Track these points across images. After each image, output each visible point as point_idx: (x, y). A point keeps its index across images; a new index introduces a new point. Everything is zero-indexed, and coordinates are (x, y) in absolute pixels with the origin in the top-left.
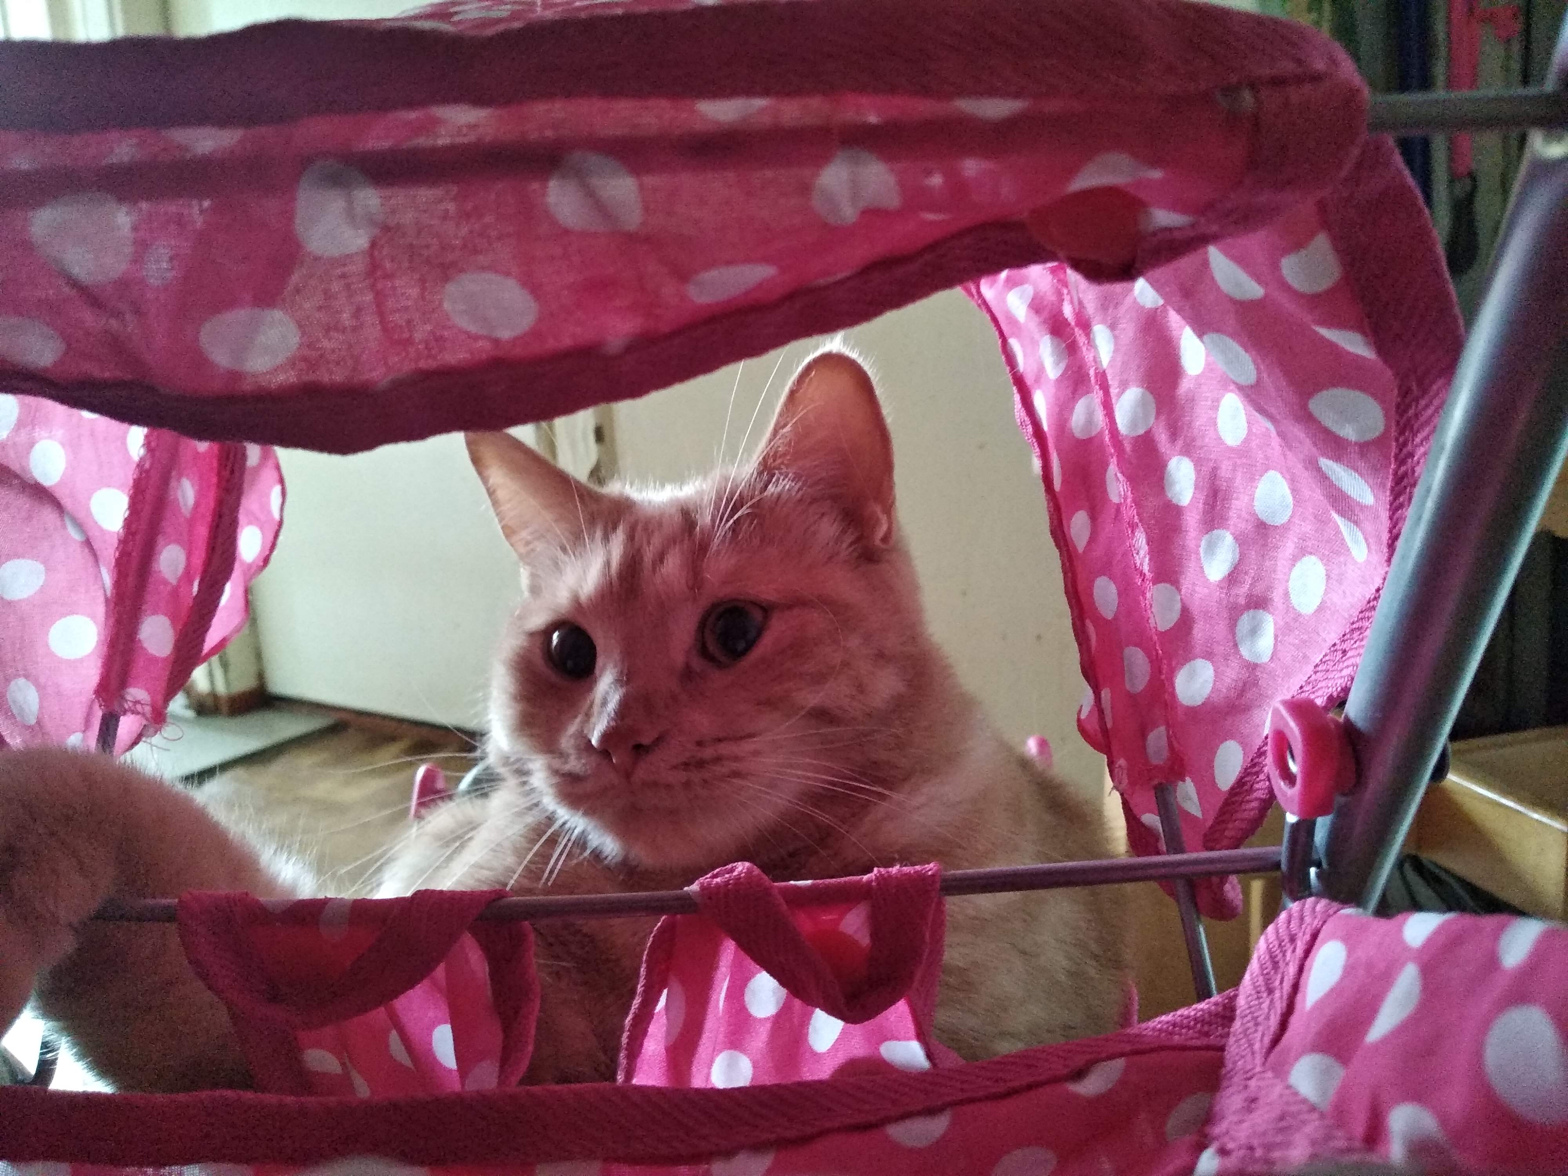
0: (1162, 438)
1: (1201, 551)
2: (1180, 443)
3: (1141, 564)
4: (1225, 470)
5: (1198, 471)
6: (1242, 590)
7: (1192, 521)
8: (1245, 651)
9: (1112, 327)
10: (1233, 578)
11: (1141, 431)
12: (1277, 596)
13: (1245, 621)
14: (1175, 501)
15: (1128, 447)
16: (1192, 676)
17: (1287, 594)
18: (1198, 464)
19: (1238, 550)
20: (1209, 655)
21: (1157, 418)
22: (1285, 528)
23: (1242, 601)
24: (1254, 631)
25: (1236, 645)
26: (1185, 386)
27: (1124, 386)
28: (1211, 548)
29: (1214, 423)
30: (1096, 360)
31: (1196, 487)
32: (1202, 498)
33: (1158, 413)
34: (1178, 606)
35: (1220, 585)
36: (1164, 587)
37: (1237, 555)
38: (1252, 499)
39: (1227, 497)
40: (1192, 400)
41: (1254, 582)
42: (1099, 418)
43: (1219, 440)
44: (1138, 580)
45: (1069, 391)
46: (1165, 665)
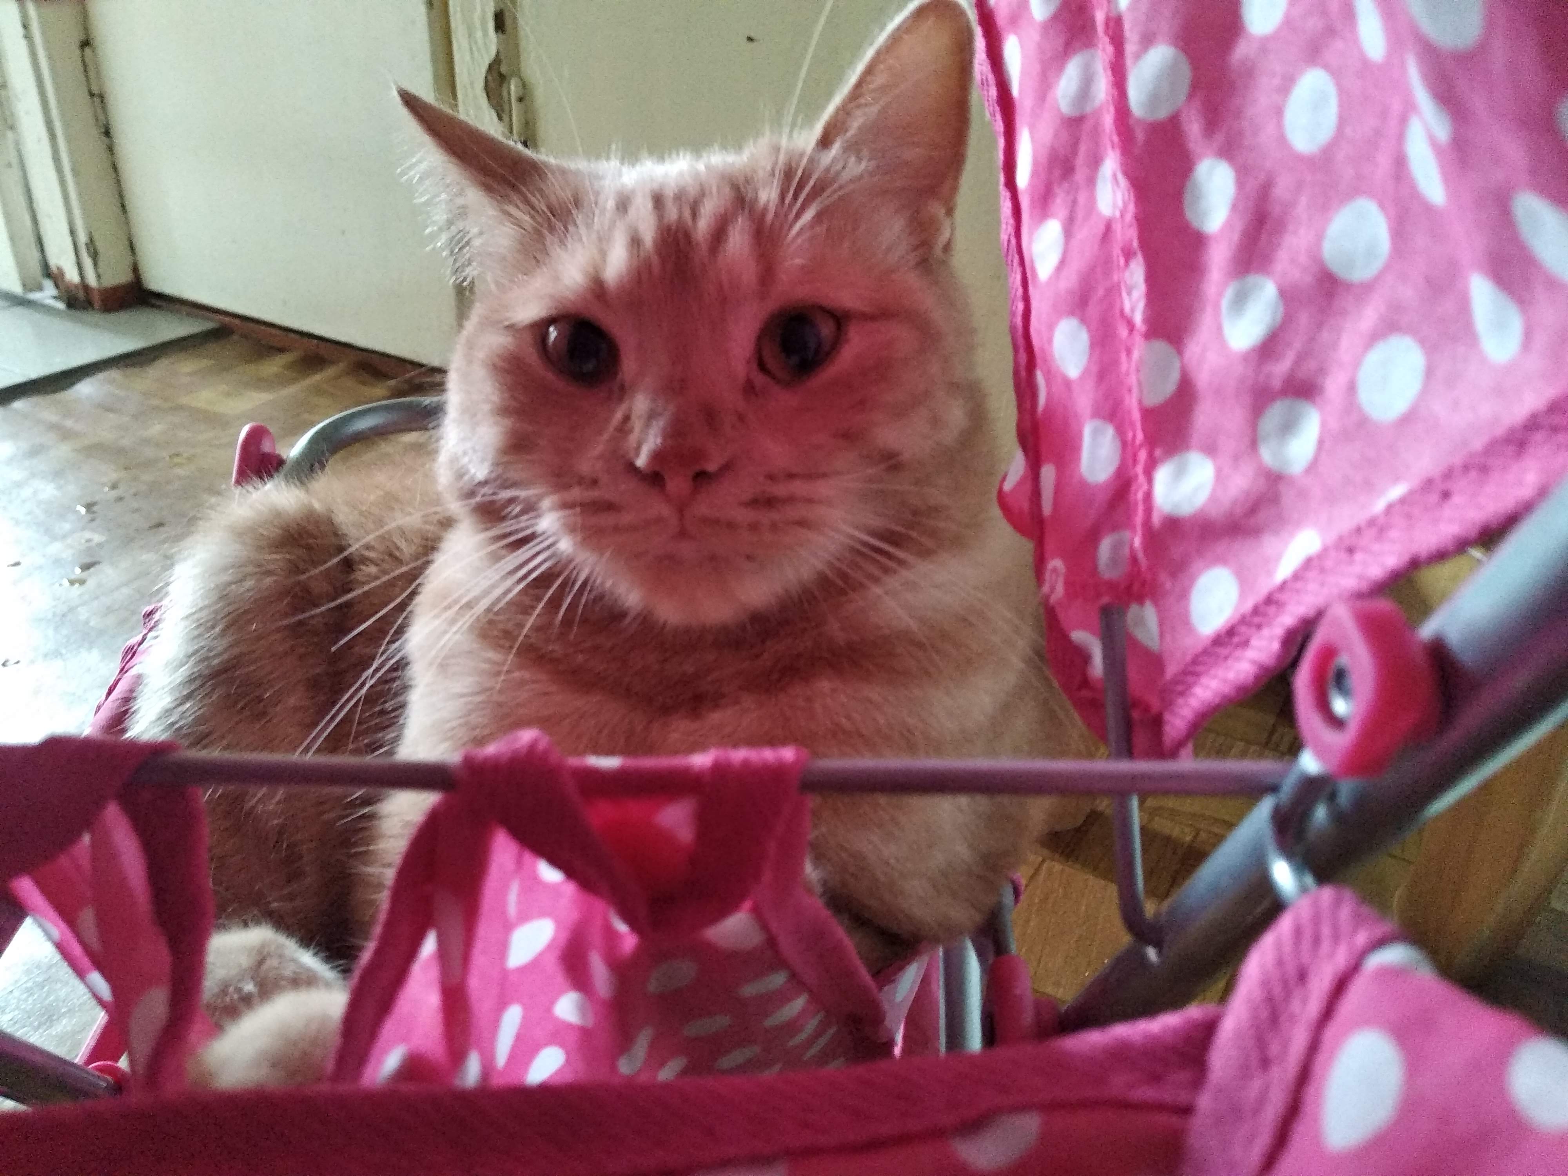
0: (1193, 128)
1: (1225, 303)
2: (1220, 138)
3: (1133, 310)
4: (1283, 189)
5: (1240, 184)
6: (1280, 368)
7: (1218, 258)
8: (1267, 455)
10: (1268, 349)
11: (1162, 114)
12: (1333, 385)
13: (1275, 412)
14: (1195, 223)
15: (1140, 136)
16: (1180, 473)
17: (1352, 388)
18: (1243, 173)
19: (1281, 309)
20: (1210, 450)
21: (1191, 96)
22: (1367, 288)
23: (1277, 383)
24: (1288, 427)
25: (1253, 444)
26: (1241, 51)
27: (1147, 41)
28: (1240, 301)
29: (1279, 112)
31: (1234, 207)
32: (1239, 226)
33: (1195, 89)
34: (1175, 377)
35: (1246, 357)
36: (1161, 347)
37: (1279, 316)
38: (1320, 237)
39: (1280, 227)
40: (1249, 72)
41: (1300, 359)
42: (1102, 88)
43: (1282, 140)
44: (1123, 332)
45: (1060, 42)
46: (1143, 455)
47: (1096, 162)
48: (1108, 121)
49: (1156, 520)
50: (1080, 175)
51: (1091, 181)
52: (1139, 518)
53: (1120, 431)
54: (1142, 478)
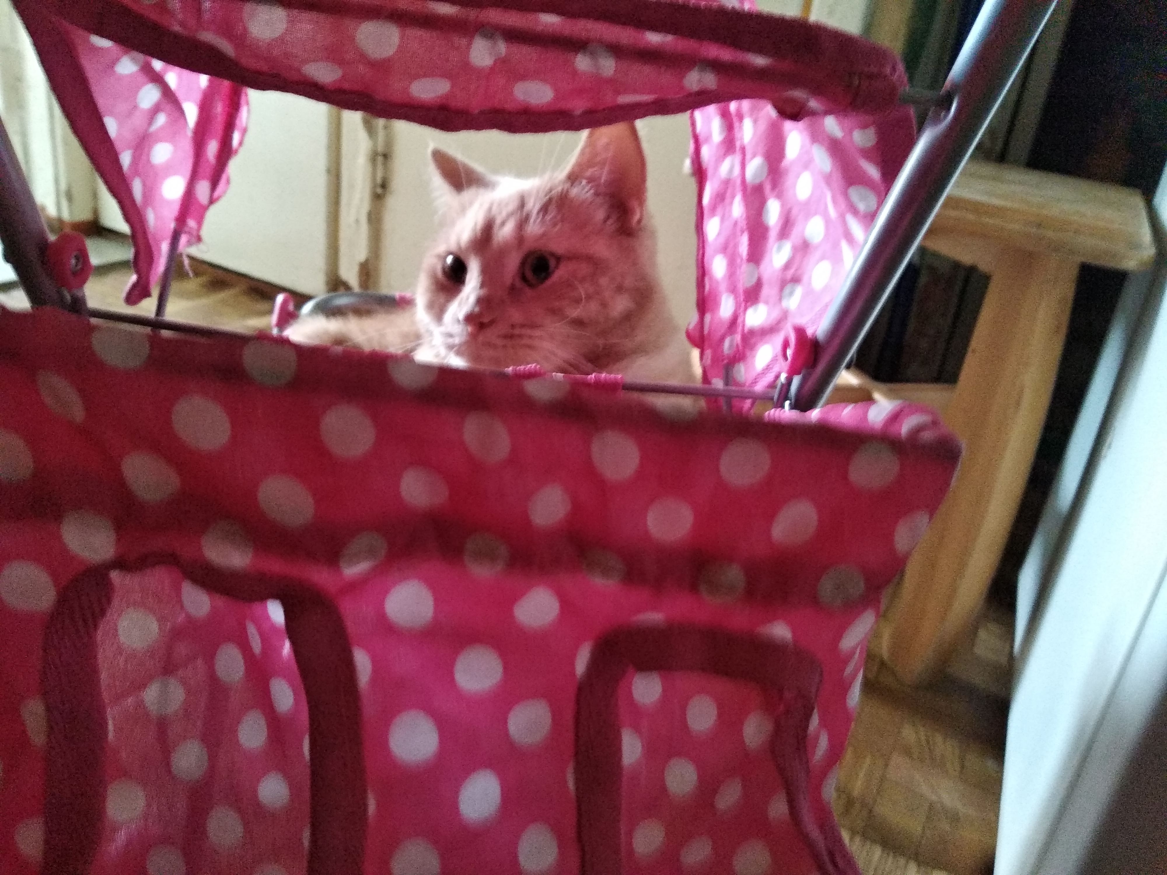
0: (768, 187)
1: (774, 250)
2: (775, 193)
3: (743, 252)
4: (794, 212)
5: (782, 208)
6: (790, 273)
7: (773, 234)
8: (784, 304)
9: (755, 121)
10: (787, 266)
11: (757, 181)
12: (805, 279)
13: (787, 290)
14: (766, 222)
15: (749, 190)
16: (755, 312)
17: (810, 279)
18: (783, 206)
19: (792, 252)
20: (767, 303)
21: (767, 177)
22: (817, 246)
23: (789, 278)
24: (791, 294)
25: (780, 299)
26: (785, 163)
27: (754, 156)
28: (779, 249)
29: (795, 185)
30: (742, 139)
31: (779, 217)
32: (780, 224)
33: (769, 174)
34: (756, 277)
35: (779, 270)
36: (752, 265)
37: (791, 255)
38: (804, 229)
39: (793, 225)
40: (787, 171)
41: (796, 270)
42: (737, 171)
43: (795, 195)
44: (739, 261)
45: (723, 151)
46: (743, 305)
47: (733, 197)
48: (739, 182)
49: (746, 330)
50: (727, 201)
51: (731, 203)
52: (740, 329)
53: (736, 298)
54: (741, 314)
